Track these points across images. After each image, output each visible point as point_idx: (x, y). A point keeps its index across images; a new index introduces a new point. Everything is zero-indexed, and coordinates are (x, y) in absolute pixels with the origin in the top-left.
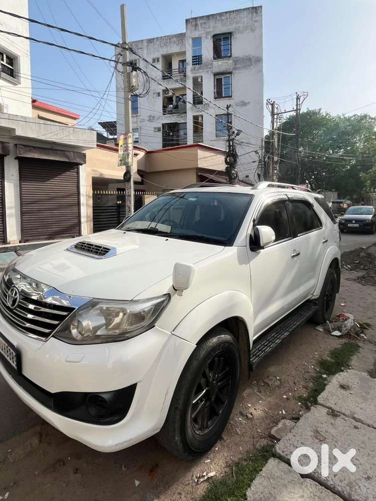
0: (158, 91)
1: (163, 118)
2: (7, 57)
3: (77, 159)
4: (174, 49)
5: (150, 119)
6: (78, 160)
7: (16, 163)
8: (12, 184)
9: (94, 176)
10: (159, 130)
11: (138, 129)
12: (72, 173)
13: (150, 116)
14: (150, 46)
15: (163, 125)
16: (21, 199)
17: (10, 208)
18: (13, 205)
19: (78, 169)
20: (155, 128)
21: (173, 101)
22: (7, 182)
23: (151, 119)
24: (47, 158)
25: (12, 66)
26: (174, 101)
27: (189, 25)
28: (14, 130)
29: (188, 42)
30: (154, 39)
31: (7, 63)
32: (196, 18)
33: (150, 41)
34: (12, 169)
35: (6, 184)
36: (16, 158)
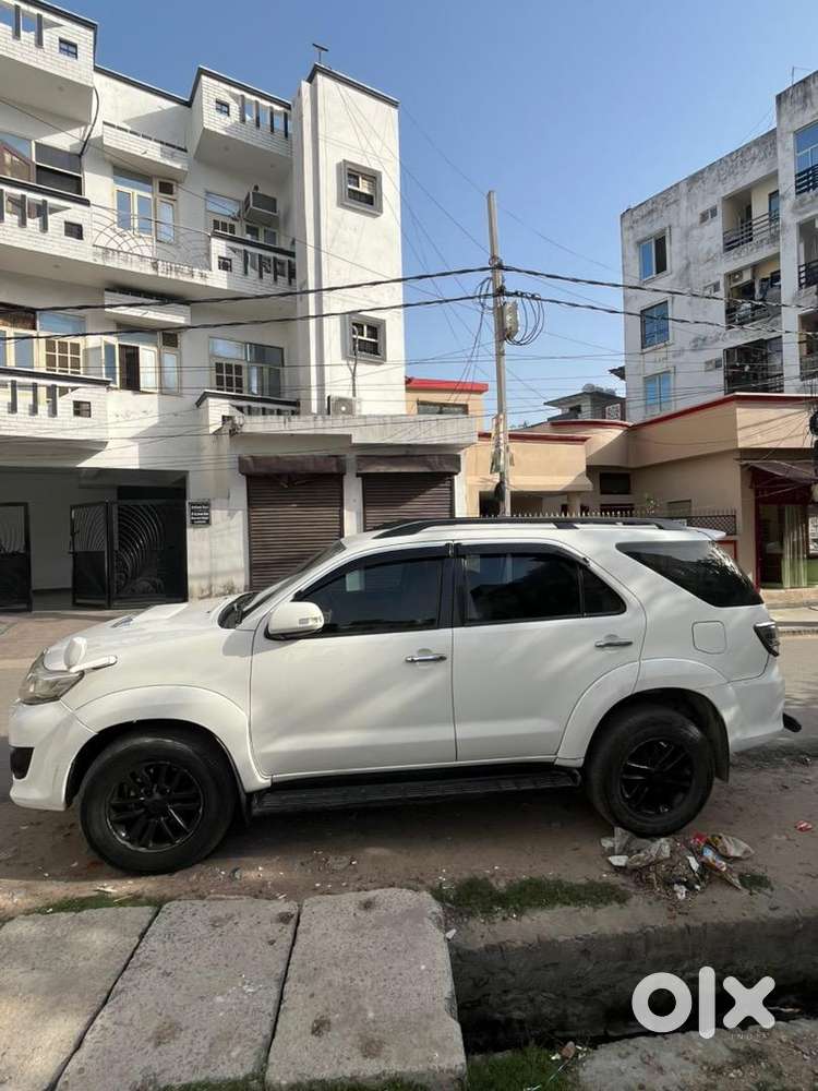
0: (714, 281)
1: (727, 336)
2: (369, 327)
3: (445, 466)
4: (755, 172)
5: (696, 346)
6: (447, 468)
7: (359, 482)
8: (354, 514)
9: (482, 490)
10: (717, 365)
11: (669, 372)
12: (442, 490)
13: (695, 340)
14: (695, 190)
15: (728, 352)
19: (452, 481)
20: (708, 363)
21: (754, 291)
22: (348, 510)
23: (699, 344)
25: (376, 338)
26: (757, 291)
27: (787, 105)
28: (351, 436)
29: (784, 145)
30: (702, 172)
31: (368, 337)
32: (804, 81)
33: (694, 179)
34: (353, 492)
35: (346, 513)
36: (358, 475)
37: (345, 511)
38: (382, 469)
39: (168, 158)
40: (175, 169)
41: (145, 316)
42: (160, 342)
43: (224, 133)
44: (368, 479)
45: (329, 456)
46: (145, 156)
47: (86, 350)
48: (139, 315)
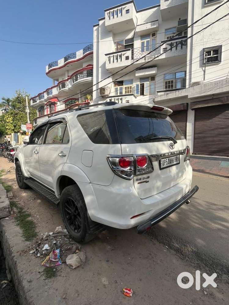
2: (214, 51)
7: (193, 112)
8: (191, 124)
16: (194, 131)
17: (189, 136)
18: (191, 134)
24: (207, 106)
25: (218, 54)
28: (187, 96)
31: (213, 55)
34: (191, 116)
35: (188, 124)
36: (192, 110)
37: (187, 123)
38: (200, 106)
39: (153, 25)
40: (155, 27)
41: (145, 74)
42: (150, 80)
43: (167, 7)
44: (196, 110)
45: (181, 104)
46: (147, 29)
47: (133, 88)
48: (143, 74)
